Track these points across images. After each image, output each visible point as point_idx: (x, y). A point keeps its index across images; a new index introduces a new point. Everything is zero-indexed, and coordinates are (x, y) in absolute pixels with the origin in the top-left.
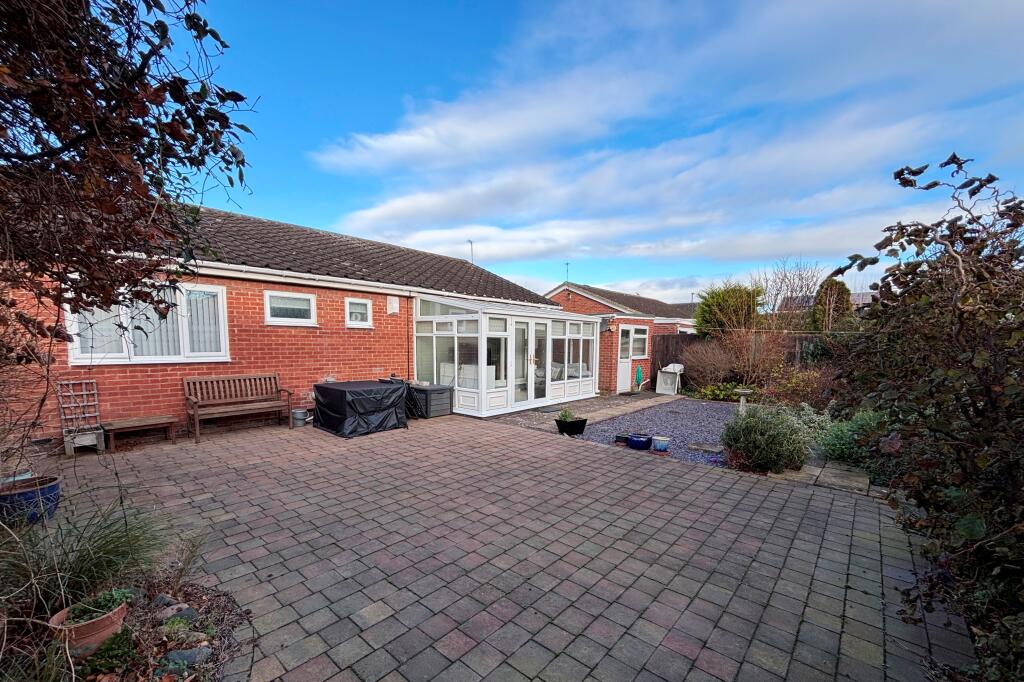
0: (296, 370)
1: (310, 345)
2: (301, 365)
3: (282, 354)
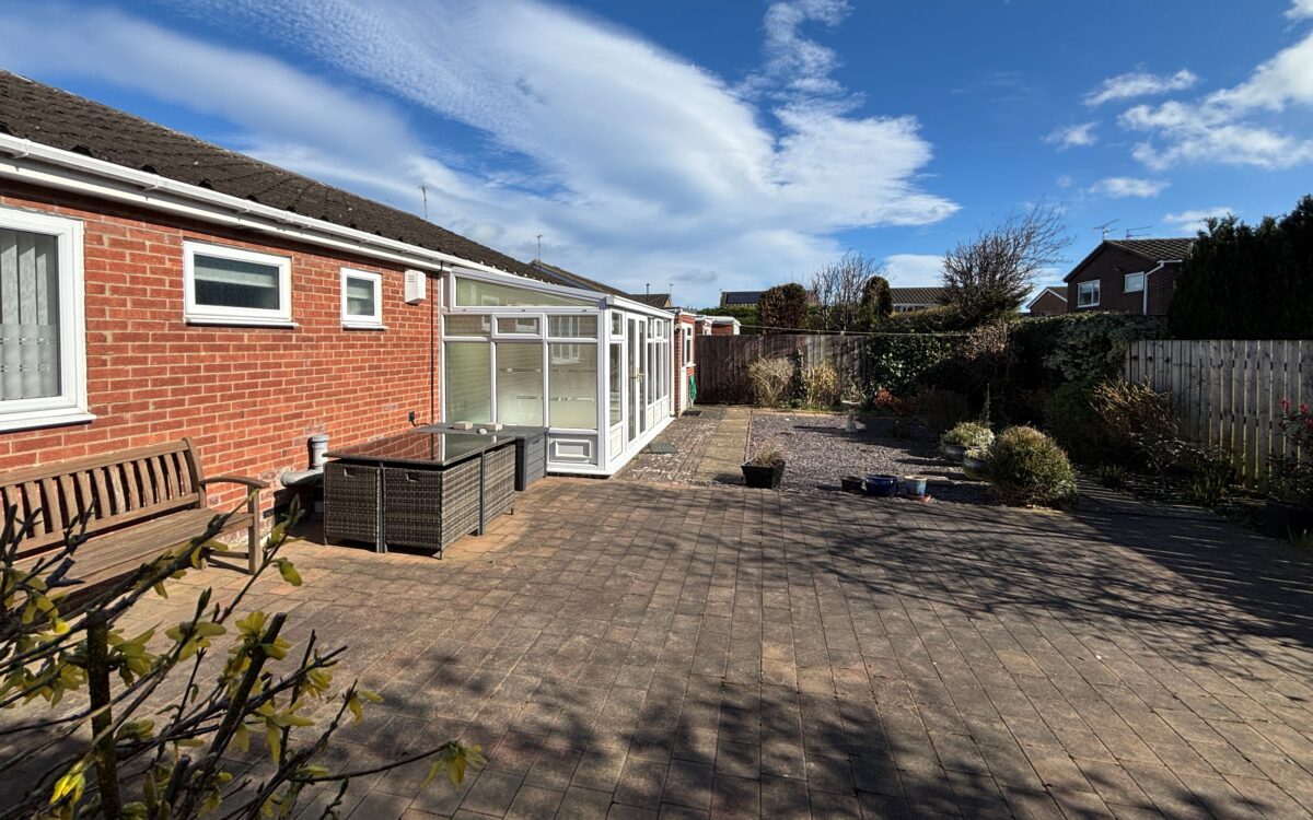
0: (250, 423)
1: (279, 365)
2: (260, 412)
3: (222, 388)
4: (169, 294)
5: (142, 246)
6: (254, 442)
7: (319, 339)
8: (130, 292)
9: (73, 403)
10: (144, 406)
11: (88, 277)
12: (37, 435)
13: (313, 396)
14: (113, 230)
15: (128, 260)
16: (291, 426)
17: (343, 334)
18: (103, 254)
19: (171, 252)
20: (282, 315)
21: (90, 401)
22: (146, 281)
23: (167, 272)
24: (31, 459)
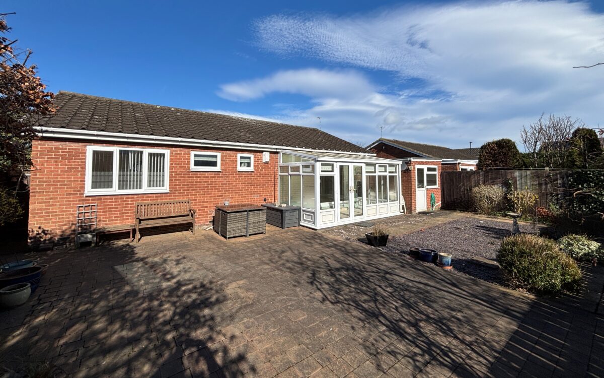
0: (206, 197)
1: (216, 182)
3: (199, 187)
4: (187, 164)
5: (181, 154)
6: (208, 202)
7: (229, 175)
8: (178, 164)
9: (166, 189)
10: (180, 190)
11: (170, 161)
12: (159, 195)
13: (227, 191)
14: (175, 151)
15: (178, 157)
16: (219, 199)
17: (238, 173)
18: (173, 156)
19: (188, 154)
20: (218, 168)
21: (170, 188)
22: (182, 162)
23: (187, 159)
24: (158, 200)
